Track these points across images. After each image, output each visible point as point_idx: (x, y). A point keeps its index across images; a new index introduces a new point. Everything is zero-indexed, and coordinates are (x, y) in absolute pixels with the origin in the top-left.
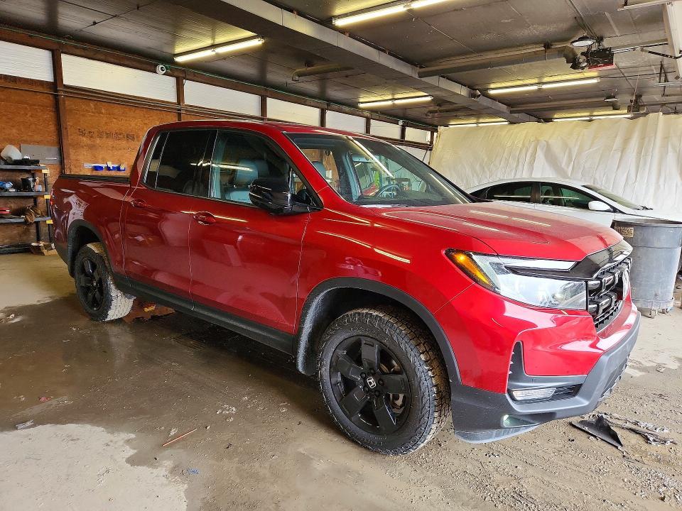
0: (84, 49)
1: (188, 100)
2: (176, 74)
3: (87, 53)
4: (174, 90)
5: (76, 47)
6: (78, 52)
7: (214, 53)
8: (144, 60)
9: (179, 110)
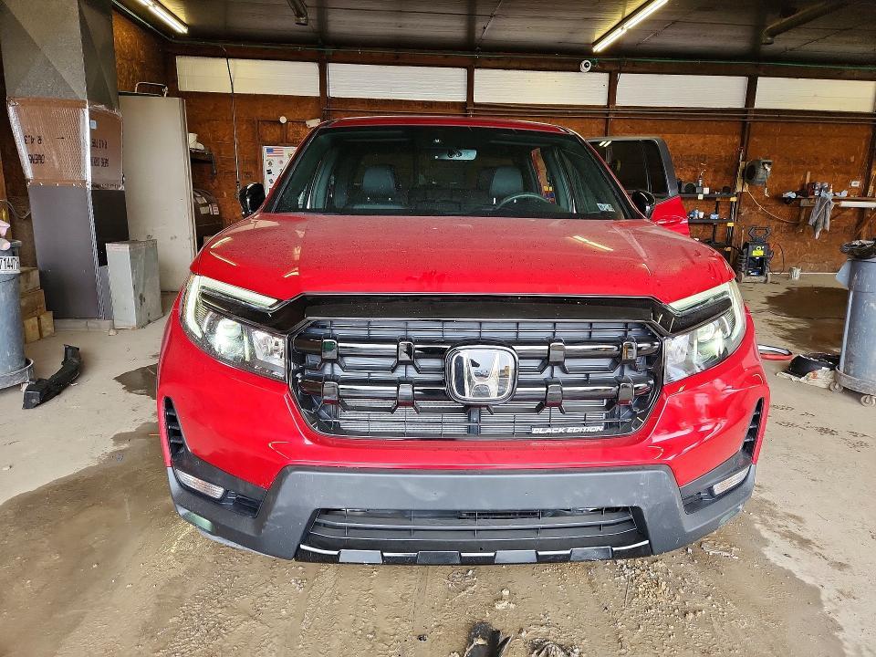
0: (498, 59)
1: (621, 101)
2: (607, 68)
3: (501, 63)
4: (605, 90)
5: (489, 59)
6: (491, 63)
7: (624, 31)
8: (566, 58)
9: (607, 115)
